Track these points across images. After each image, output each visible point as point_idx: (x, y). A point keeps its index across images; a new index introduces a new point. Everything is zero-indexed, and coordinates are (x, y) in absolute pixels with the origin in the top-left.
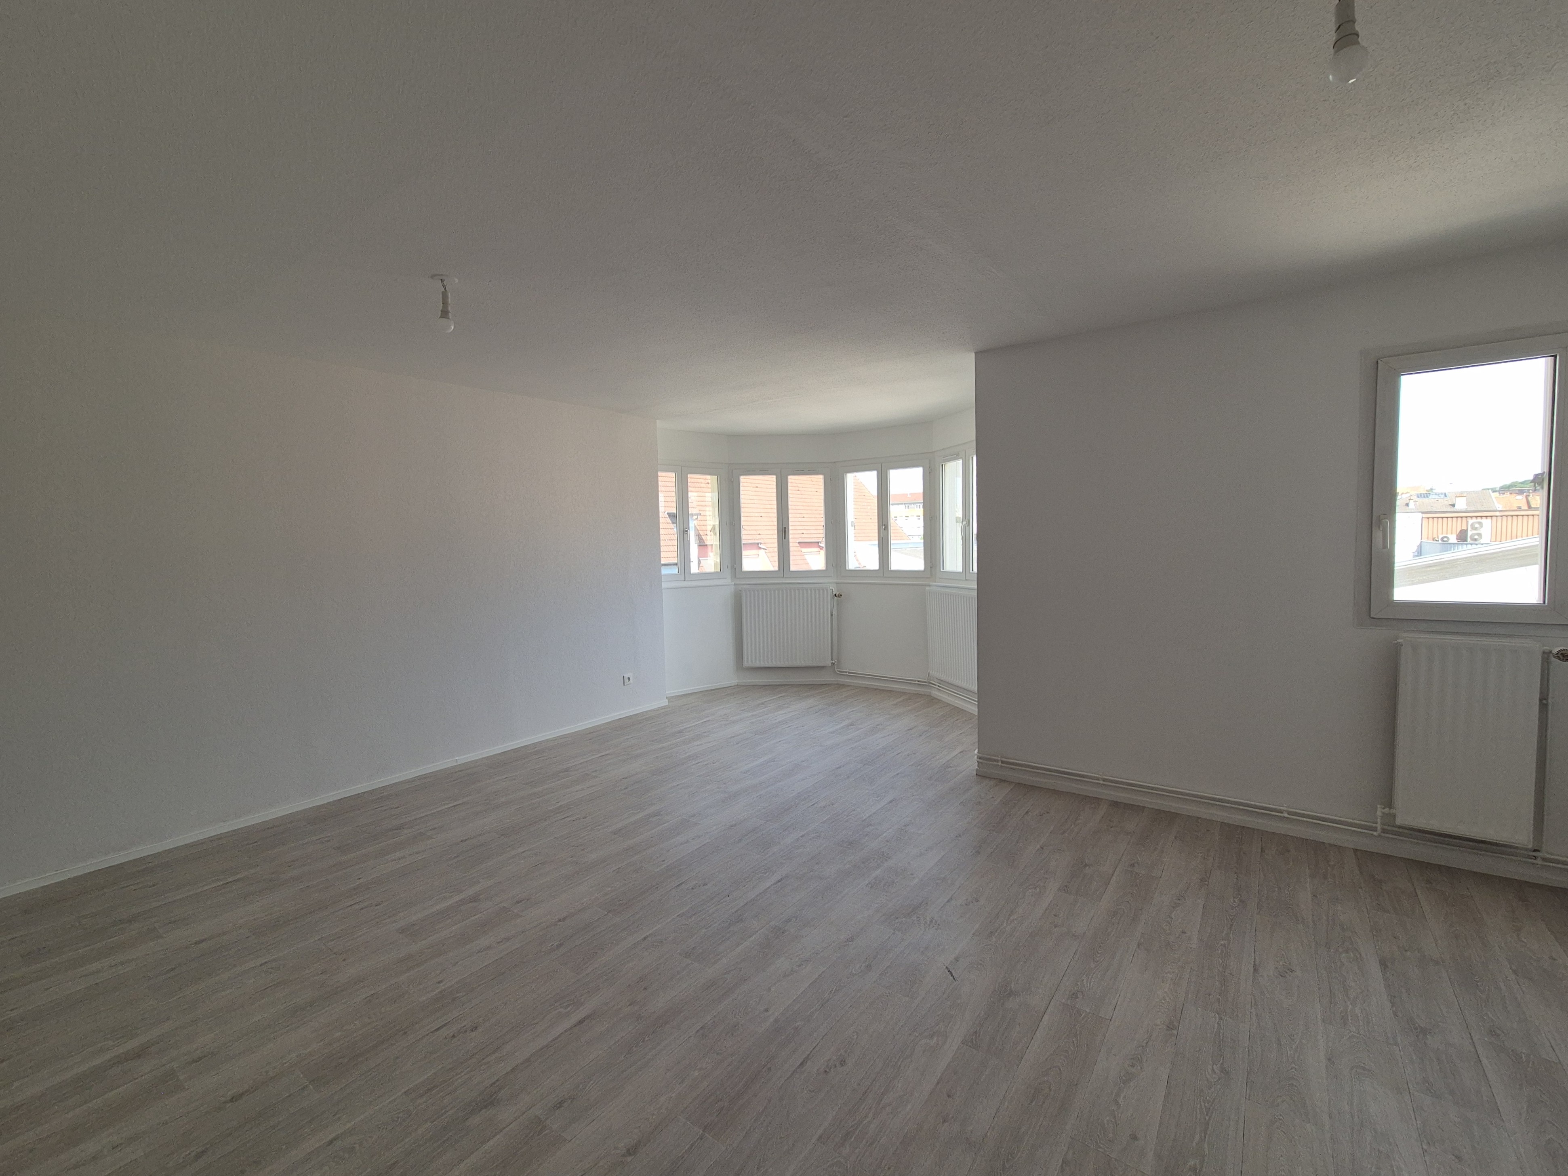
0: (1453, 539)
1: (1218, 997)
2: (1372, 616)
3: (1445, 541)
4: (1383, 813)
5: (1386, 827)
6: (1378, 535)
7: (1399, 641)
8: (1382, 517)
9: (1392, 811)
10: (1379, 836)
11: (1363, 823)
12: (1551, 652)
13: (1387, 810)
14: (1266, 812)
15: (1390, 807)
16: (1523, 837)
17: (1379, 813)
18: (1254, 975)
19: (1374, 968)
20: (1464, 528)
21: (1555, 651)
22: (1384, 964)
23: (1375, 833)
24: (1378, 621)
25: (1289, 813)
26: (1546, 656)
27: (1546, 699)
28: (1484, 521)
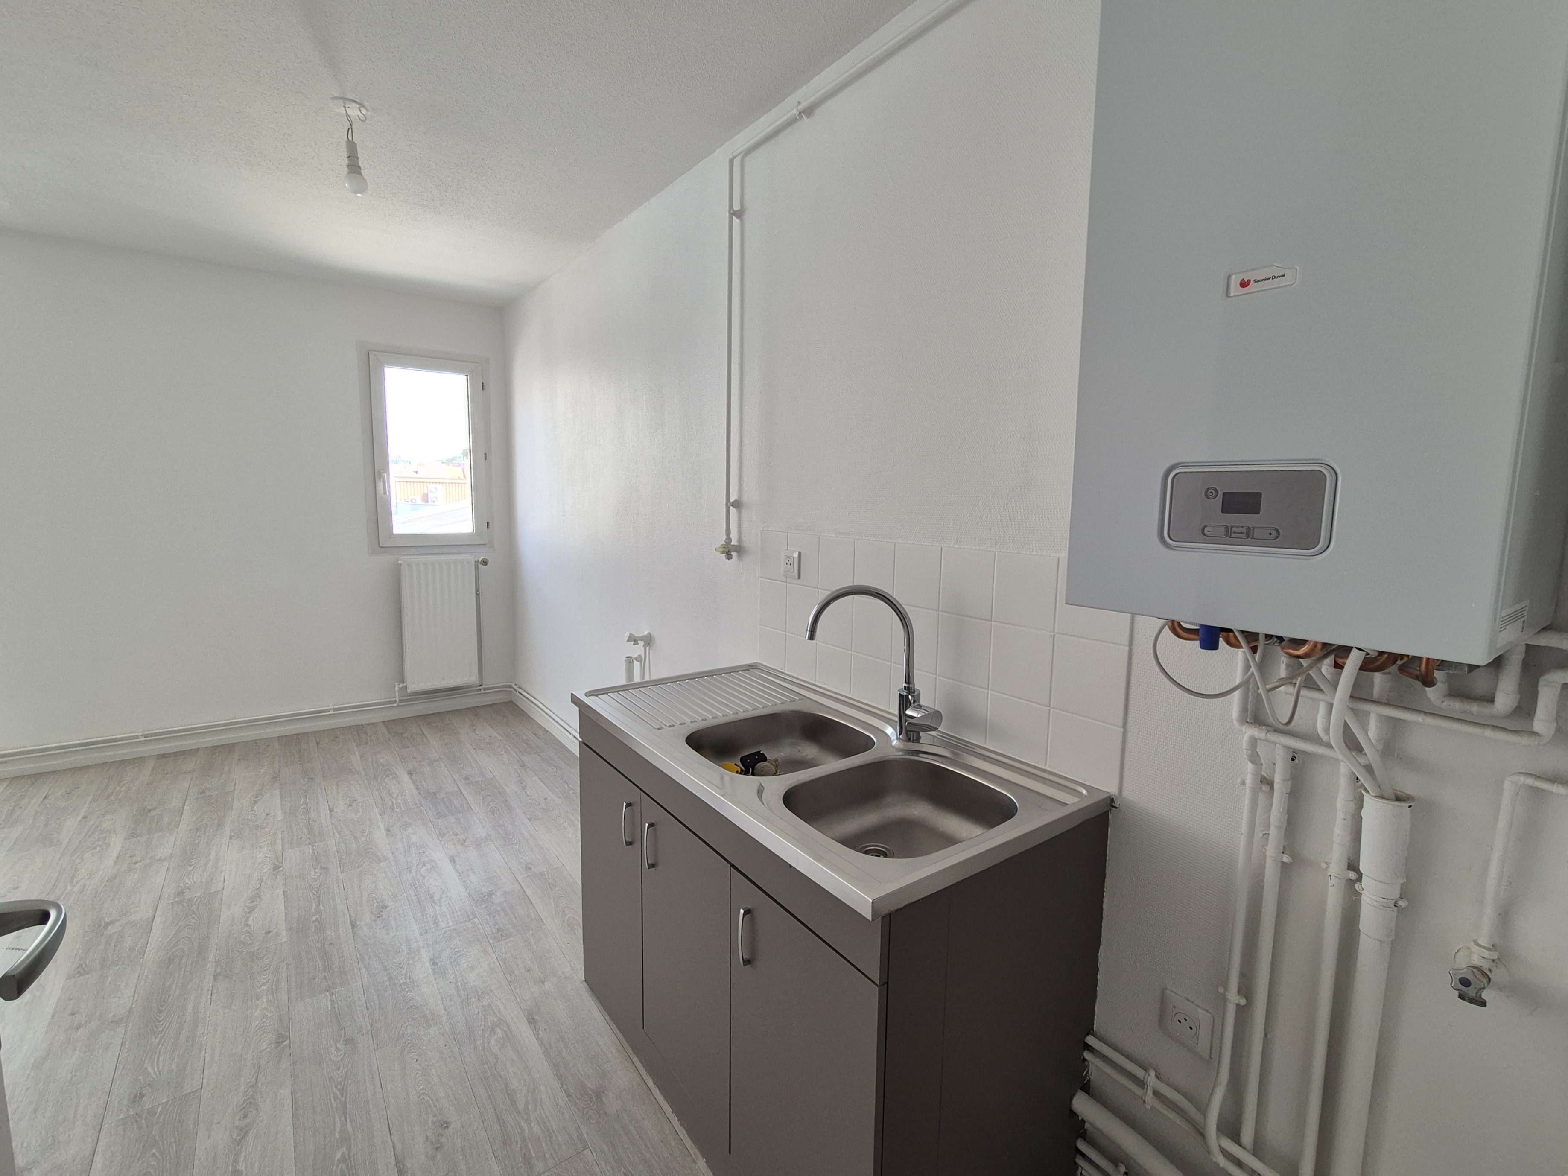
0: (419, 501)
1: (308, 836)
2: (381, 545)
3: (413, 501)
4: (399, 688)
5: (402, 698)
6: (380, 485)
7: (399, 562)
8: (381, 471)
9: (405, 684)
10: (398, 706)
11: (388, 700)
12: (478, 561)
13: (401, 685)
14: (316, 715)
15: (403, 682)
16: (472, 678)
17: (397, 688)
18: (330, 814)
19: (406, 778)
20: (426, 492)
21: (480, 560)
22: (410, 773)
23: (395, 705)
24: (384, 549)
25: (335, 710)
26: (477, 562)
27: (479, 591)
28: (438, 486)
